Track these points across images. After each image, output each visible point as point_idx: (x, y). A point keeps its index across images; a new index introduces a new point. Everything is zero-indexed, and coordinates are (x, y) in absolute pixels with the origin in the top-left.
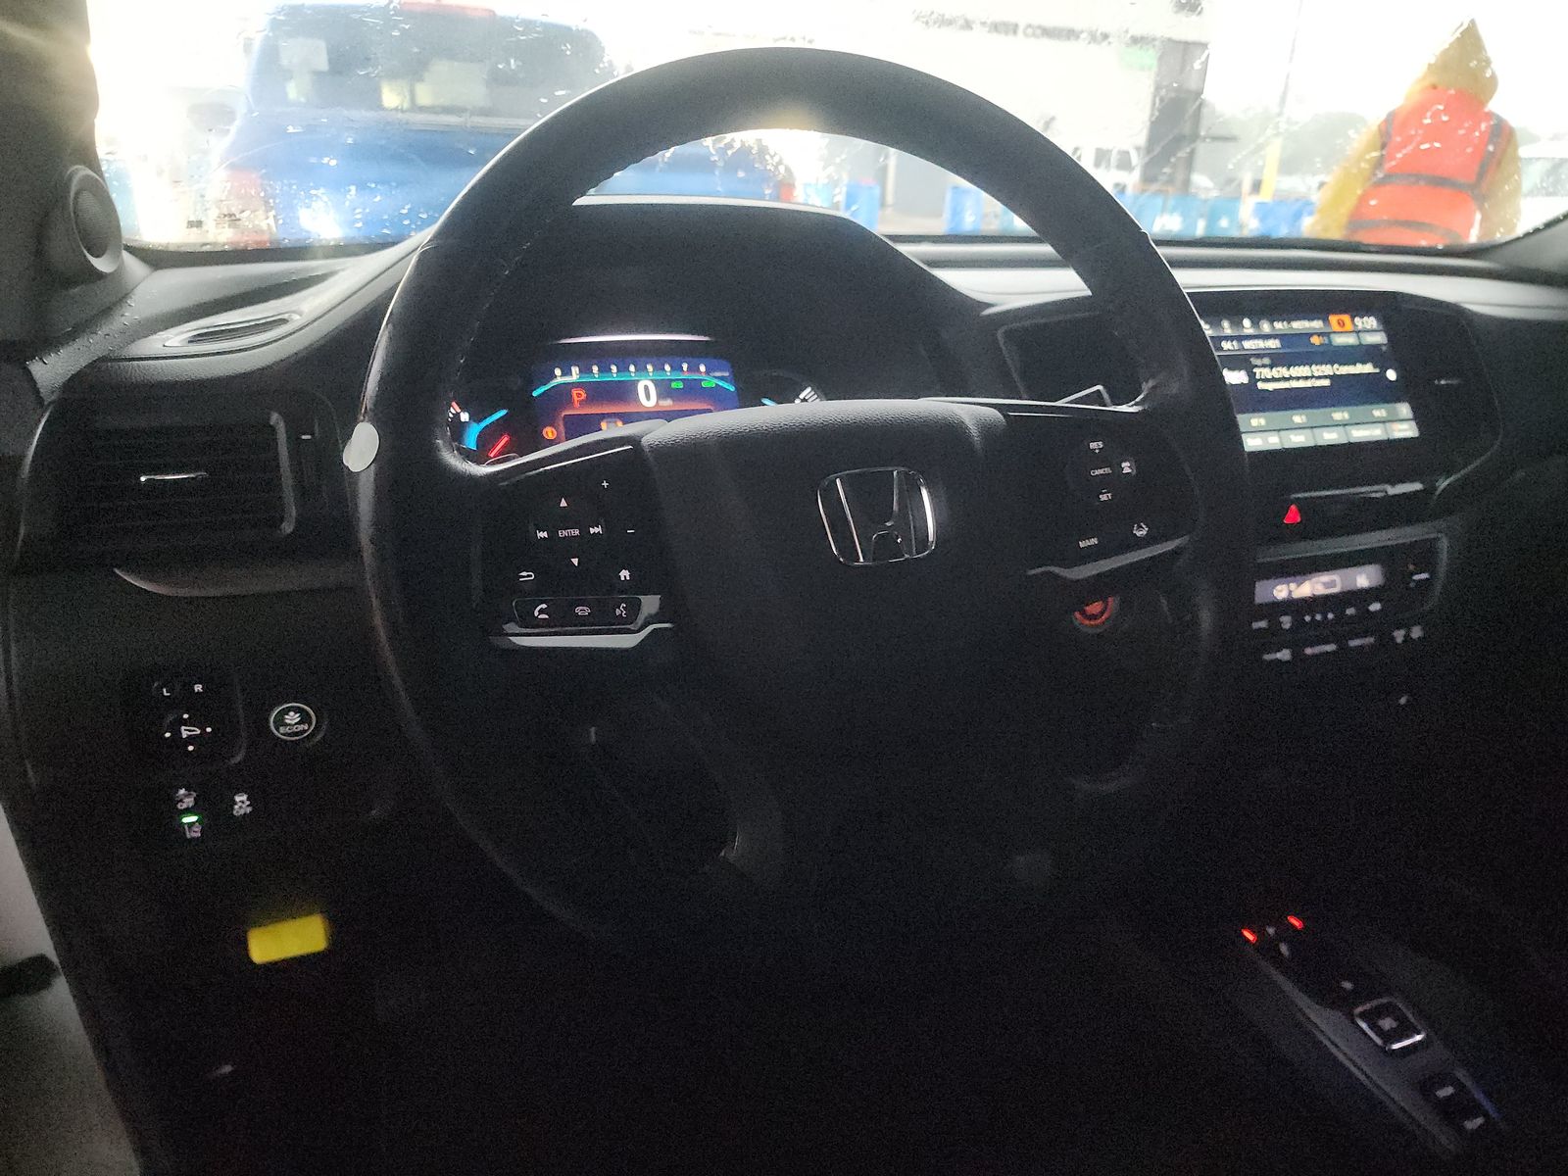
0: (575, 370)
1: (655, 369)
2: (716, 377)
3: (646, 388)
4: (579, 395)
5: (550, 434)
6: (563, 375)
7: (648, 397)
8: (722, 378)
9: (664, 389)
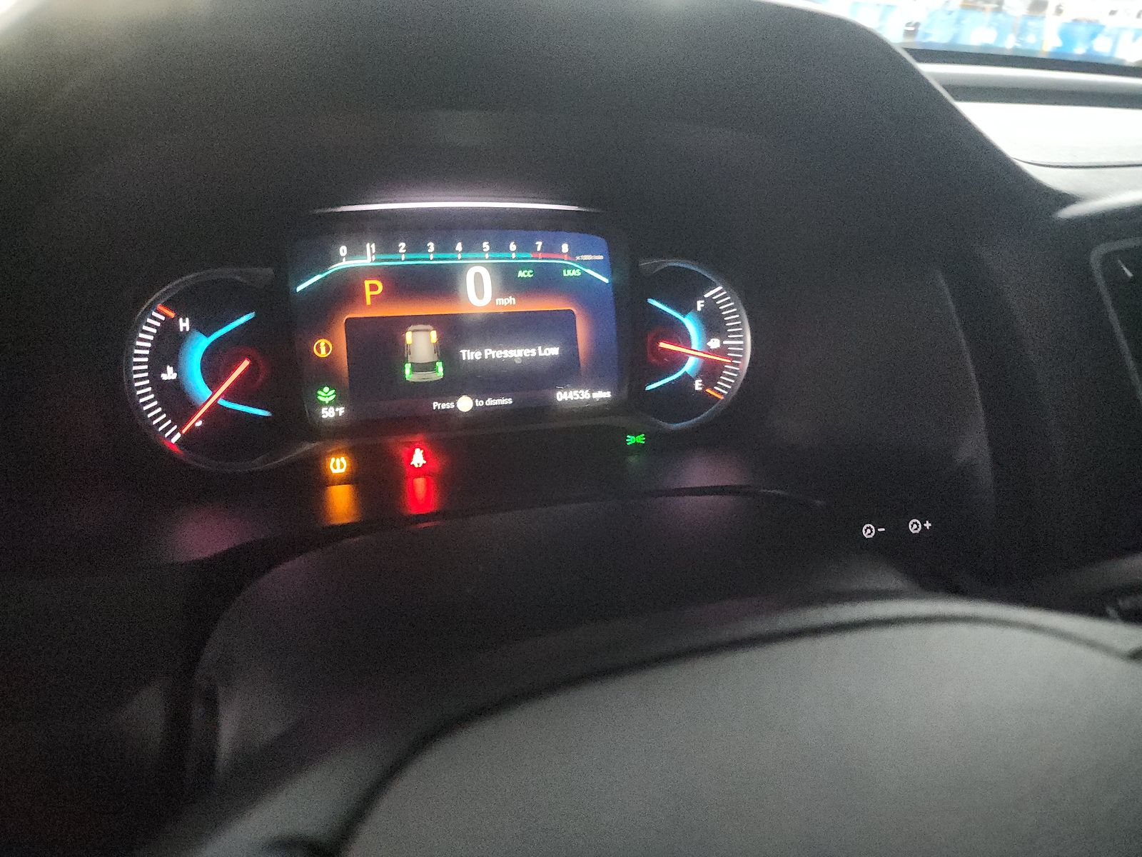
0: (370, 248)
1: (494, 249)
2: (582, 263)
3: (478, 277)
4: (373, 287)
5: (323, 349)
6: (350, 255)
7: (480, 294)
8: (594, 265)
9: (508, 280)
